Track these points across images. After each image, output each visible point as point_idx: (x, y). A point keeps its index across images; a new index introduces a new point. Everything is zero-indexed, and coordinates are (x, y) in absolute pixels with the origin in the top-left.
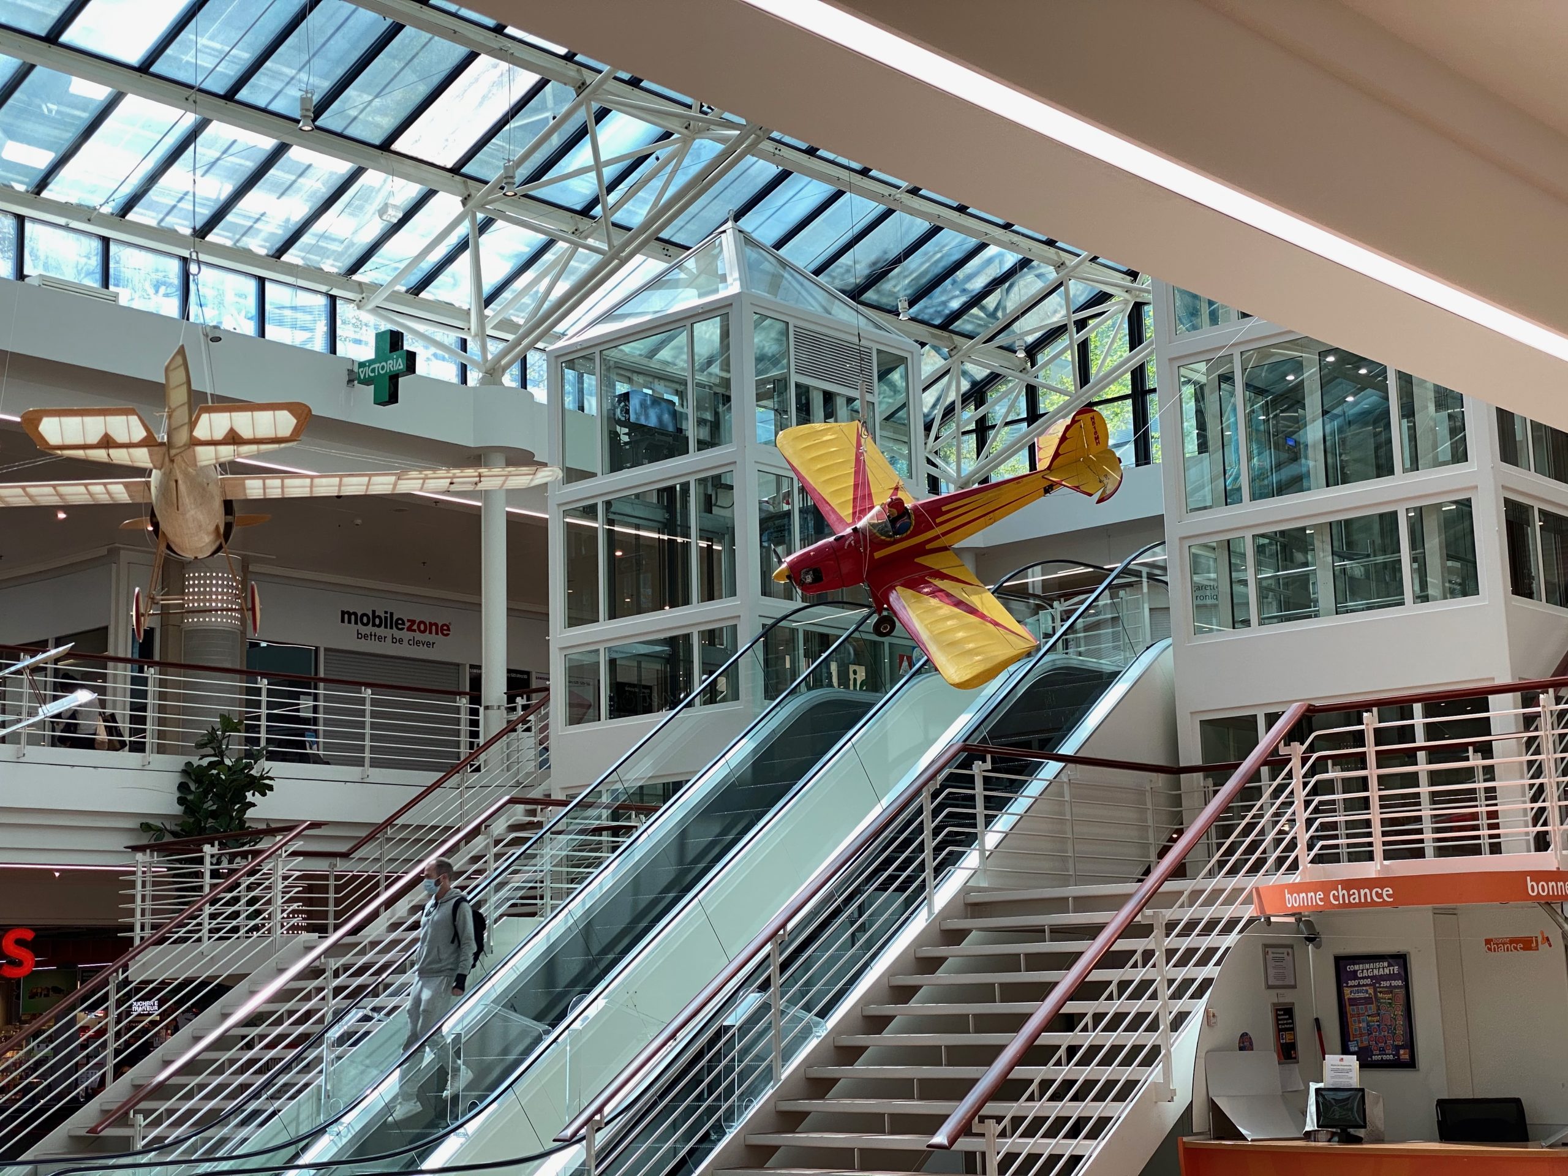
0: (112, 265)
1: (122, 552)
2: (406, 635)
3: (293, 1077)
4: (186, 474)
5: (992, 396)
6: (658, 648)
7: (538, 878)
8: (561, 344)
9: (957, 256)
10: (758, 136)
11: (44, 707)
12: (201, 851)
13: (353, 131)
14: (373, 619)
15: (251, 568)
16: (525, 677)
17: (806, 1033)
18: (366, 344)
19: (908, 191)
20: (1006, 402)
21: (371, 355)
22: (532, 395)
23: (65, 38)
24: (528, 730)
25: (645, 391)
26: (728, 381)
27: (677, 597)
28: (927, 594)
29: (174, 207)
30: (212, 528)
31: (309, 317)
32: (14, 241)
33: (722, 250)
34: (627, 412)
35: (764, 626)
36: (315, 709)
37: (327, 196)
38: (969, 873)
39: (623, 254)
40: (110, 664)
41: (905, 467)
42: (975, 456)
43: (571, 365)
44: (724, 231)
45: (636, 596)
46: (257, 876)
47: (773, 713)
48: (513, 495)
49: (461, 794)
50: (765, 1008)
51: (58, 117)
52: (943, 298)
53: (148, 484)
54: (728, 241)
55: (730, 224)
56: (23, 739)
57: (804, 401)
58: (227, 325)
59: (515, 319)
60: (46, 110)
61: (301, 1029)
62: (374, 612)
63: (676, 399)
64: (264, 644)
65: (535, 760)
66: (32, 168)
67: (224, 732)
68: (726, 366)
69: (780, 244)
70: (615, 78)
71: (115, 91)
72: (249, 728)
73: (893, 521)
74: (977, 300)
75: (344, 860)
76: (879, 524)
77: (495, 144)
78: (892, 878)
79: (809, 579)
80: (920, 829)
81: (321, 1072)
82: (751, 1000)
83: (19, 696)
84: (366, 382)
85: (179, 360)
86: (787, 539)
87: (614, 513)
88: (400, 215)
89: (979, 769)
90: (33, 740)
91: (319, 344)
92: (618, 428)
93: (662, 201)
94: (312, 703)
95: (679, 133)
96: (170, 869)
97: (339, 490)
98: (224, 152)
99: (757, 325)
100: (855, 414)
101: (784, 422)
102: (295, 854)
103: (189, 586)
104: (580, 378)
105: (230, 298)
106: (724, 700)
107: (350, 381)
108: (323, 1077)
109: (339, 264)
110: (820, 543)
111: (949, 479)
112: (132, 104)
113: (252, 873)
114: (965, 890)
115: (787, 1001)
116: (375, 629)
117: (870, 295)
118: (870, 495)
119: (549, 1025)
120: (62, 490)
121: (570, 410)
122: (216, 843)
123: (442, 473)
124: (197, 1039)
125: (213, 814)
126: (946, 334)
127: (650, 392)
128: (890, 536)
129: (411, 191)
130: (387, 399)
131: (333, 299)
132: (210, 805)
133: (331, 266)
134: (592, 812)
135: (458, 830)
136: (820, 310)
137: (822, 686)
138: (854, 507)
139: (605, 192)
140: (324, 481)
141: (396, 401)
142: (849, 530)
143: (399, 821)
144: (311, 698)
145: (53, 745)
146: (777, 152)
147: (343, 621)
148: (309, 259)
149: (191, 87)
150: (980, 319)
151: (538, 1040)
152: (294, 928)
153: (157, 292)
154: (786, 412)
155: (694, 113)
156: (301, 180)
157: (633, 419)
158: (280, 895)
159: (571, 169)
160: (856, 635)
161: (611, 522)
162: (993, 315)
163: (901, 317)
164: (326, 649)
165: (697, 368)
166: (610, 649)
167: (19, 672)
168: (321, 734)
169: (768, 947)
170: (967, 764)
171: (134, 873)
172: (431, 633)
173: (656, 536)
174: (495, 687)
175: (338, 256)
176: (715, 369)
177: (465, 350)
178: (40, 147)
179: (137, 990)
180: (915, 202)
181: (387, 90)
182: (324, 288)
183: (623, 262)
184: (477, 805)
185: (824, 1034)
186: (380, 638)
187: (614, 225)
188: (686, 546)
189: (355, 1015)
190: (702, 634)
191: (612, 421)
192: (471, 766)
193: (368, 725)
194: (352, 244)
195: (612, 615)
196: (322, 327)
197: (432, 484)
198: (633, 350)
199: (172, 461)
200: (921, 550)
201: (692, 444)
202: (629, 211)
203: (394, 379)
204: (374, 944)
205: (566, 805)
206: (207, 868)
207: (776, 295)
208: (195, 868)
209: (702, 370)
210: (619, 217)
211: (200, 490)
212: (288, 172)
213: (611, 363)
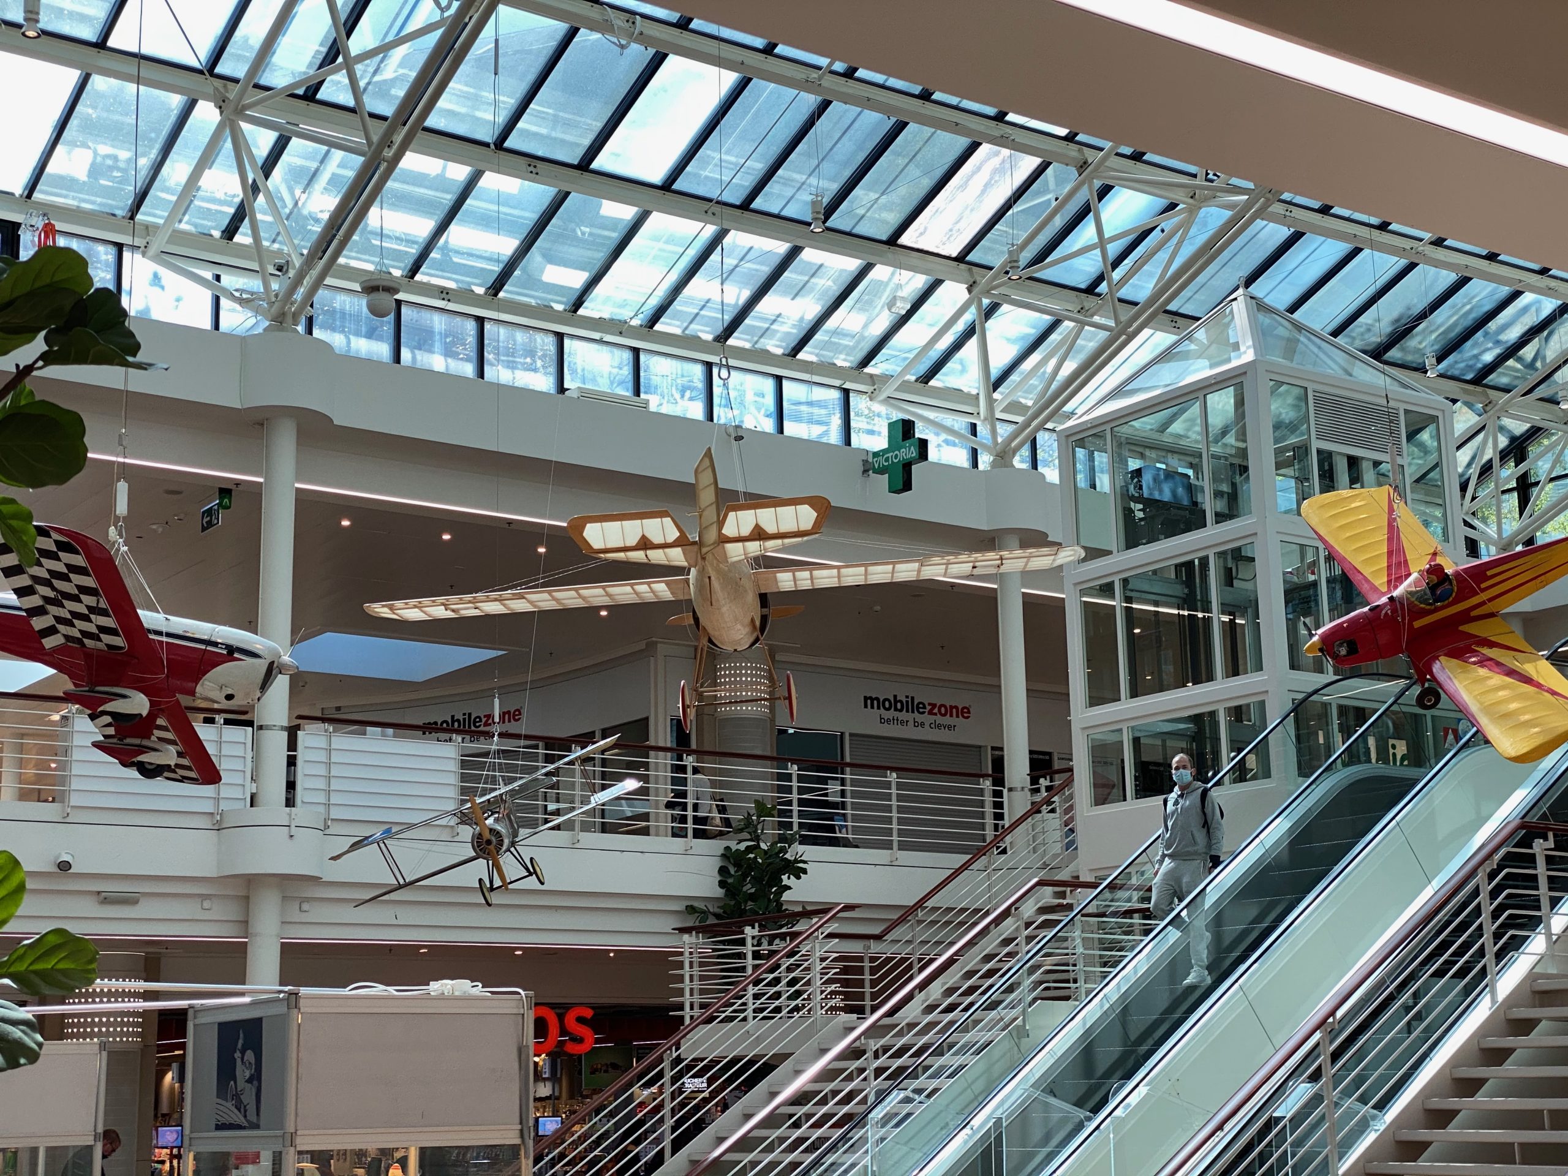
0: (642, 374)
1: (659, 645)
2: (927, 718)
3: (840, 1157)
4: (718, 571)
5: (1533, 450)
6: (1182, 726)
7: (1071, 962)
8: (1070, 423)
9: (1488, 307)
10: (1268, 200)
11: (595, 796)
12: (742, 933)
13: (861, 229)
14: (894, 704)
15: (778, 658)
16: (1047, 757)
17: (1363, 1126)
18: (879, 433)
19: (1432, 243)
20: (1550, 458)
21: (884, 445)
22: (1043, 476)
23: (595, 165)
24: (1053, 811)
25: (1159, 465)
26: (1245, 450)
27: (1200, 673)
28: (1474, 663)
29: (697, 314)
30: (748, 620)
31: (823, 412)
32: (555, 358)
33: (1233, 317)
34: (1141, 488)
35: (1293, 700)
36: (843, 794)
37: (837, 294)
38: (1535, 958)
39: (1131, 329)
40: (652, 753)
41: (1439, 531)
42: (1517, 516)
43: (1081, 443)
44: (1235, 299)
45: (1158, 673)
46: (796, 957)
47: (1309, 791)
48: (1028, 576)
49: (989, 876)
50: (1316, 1100)
51: (591, 239)
52: (1475, 352)
53: (687, 581)
54: (1239, 308)
55: (1241, 291)
56: (577, 826)
57: (1327, 468)
58: (749, 423)
59: (1023, 401)
60: (579, 233)
61: (846, 1109)
62: (895, 696)
63: (1190, 472)
64: (791, 731)
65: (1061, 841)
66: (571, 288)
67: (759, 817)
68: (1242, 436)
69: (1293, 308)
70: (1118, 154)
71: (641, 210)
72: (782, 813)
73: (1433, 588)
74: (1513, 351)
75: (878, 942)
76: (1417, 592)
77: (998, 230)
78: (1450, 963)
79: (1343, 651)
80: (1478, 911)
81: (866, 1152)
82: (1301, 1092)
83: (572, 786)
84: (881, 471)
85: (707, 462)
86: (1314, 609)
87: (1132, 591)
88: (909, 307)
89: (1540, 847)
90: (586, 827)
91: (834, 436)
92: (1132, 504)
93: (1169, 274)
94: (840, 788)
95: (1184, 203)
96: (714, 950)
97: (866, 579)
98: (742, 260)
99: (1273, 392)
100: (1382, 479)
101: (1306, 489)
102: (831, 936)
103: (721, 676)
104: (1091, 458)
105: (750, 397)
106: (1254, 778)
107: (865, 471)
108: (869, 1157)
109: (851, 358)
110: (1352, 614)
111: (1489, 541)
112: (658, 221)
113: (792, 954)
114: (1532, 976)
115: (1341, 1092)
116: (897, 714)
117: (1394, 354)
118: (1406, 561)
119: (1090, 1111)
120: (610, 590)
121: (1082, 489)
122: (757, 925)
123: (963, 557)
124: (748, 1117)
125: (752, 897)
126: (1479, 389)
127: (1163, 466)
128: (1430, 604)
129: (918, 282)
130: (901, 486)
131: (846, 392)
132: (749, 888)
133: (842, 361)
134: (1122, 894)
135: (987, 913)
136: (1340, 372)
137: (1359, 762)
138: (1389, 575)
139: (1110, 268)
140: (851, 571)
141: (910, 489)
142: (1384, 600)
143: (929, 904)
144: (839, 782)
145: (603, 831)
146: (1288, 213)
147: (866, 706)
148: (823, 356)
149: (710, 200)
150: (1517, 370)
151: (1080, 1126)
152: (832, 1009)
153: (683, 396)
154: (1307, 480)
155: (1199, 182)
156: (813, 280)
157: (1145, 496)
158: (818, 976)
159: (1075, 249)
160: (1395, 708)
161: (1129, 600)
162: (1531, 366)
163: (1429, 374)
164: (851, 735)
165: (1210, 439)
166: (1133, 728)
167: (571, 763)
168: (849, 818)
169: (1317, 1036)
170: (1526, 842)
171: (681, 954)
172: (951, 716)
173: (1176, 612)
174: (1018, 768)
175: (849, 350)
176: (1230, 439)
177: (975, 435)
178: (576, 268)
179: (689, 1068)
180: (1440, 254)
181: (892, 187)
182: (837, 383)
183: (1131, 337)
184: (1005, 887)
185: (1382, 1128)
186: (902, 722)
187: (1121, 300)
188: (1207, 621)
189: (896, 1096)
190: (1229, 710)
191: (1126, 498)
192: (998, 848)
193: (894, 809)
194: (863, 338)
195: (1134, 694)
196: (837, 421)
197: (955, 569)
198: (1144, 425)
199: (704, 559)
200: (1466, 617)
201: (1210, 517)
202: (1134, 286)
203: (907, 467)
204: (911, 1026)
205: (1096, 887)
206: (749, 949)
207: (1292, 361)
208: (740, 949)
209: (1216, 442)
210: (1125, 292)
211: (734, 586)
212: (801, 273)
213: (1123, 439)
